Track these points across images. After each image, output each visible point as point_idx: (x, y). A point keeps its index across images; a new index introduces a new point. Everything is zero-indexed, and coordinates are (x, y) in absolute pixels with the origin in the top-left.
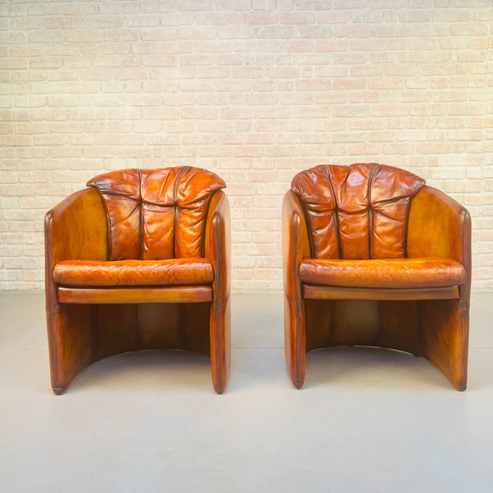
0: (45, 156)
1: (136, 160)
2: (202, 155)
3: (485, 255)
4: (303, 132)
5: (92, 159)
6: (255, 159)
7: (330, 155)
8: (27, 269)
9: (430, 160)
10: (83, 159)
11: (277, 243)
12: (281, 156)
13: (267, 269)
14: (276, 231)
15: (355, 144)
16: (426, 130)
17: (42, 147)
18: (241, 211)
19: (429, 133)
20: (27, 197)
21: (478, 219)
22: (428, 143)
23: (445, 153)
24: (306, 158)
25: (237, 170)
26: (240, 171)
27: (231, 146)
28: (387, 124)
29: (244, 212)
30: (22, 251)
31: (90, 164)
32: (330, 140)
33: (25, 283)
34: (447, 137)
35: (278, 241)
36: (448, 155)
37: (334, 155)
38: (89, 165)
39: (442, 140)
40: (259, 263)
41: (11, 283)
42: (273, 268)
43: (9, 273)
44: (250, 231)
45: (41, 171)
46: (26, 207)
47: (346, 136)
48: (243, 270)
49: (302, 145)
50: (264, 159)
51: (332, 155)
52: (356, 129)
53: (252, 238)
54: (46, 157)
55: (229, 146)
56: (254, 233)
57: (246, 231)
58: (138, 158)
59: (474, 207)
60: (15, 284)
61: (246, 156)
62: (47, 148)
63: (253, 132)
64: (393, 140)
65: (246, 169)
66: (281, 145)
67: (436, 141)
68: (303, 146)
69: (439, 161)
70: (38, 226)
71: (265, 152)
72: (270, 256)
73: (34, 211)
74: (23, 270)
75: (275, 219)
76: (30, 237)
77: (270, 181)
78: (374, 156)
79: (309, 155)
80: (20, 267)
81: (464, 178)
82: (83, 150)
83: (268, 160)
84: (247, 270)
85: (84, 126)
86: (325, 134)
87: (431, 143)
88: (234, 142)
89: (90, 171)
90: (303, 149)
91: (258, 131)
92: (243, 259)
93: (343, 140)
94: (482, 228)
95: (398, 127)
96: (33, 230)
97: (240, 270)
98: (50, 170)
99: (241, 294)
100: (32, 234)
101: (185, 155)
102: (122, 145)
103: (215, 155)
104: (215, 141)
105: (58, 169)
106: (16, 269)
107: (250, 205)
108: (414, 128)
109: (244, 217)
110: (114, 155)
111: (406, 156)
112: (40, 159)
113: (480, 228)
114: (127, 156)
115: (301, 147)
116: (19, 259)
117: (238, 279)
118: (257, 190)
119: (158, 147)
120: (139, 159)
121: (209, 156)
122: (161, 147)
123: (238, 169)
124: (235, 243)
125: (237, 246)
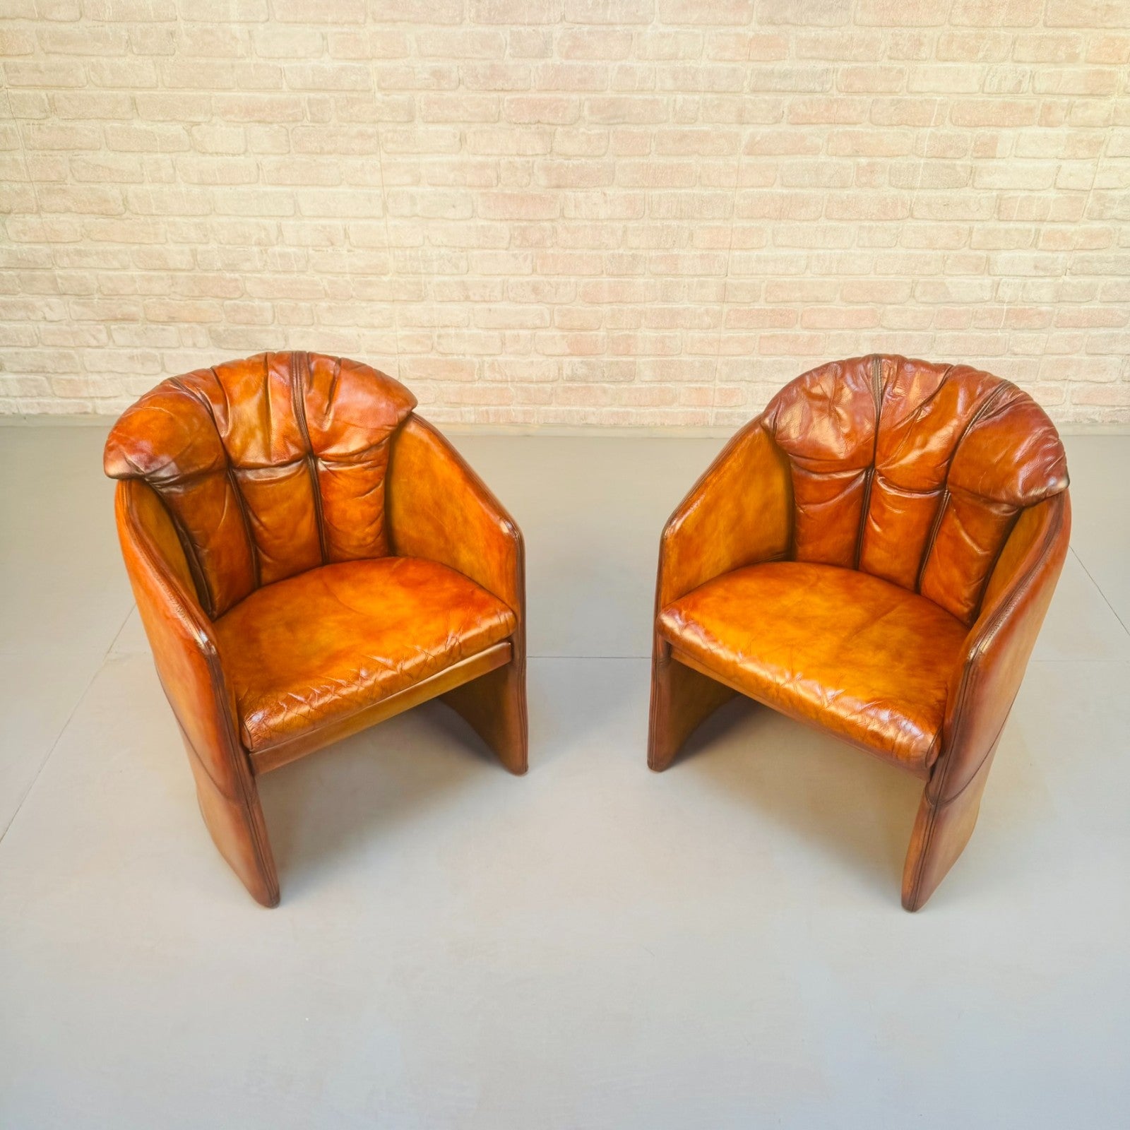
0: (43, 115)
1: (268, 129)
2: (430, 119)
3: (1056, 357)
4: (682, 62)
5: (160, 125)
6: (560, 129)
7: (743, 124)
8: (57, 373)
9: (978, 143)
10: (138, 124)
11: (607, 329)
12: (624, 123)
13: (584, 385)
14: (606, 303)
15: (807, 97)
16: (984, 64)
17: (30, 92)
18: (525, 259)
19: (987, 75)
20: (21, 215)
21: (1061, 281)
22: (982, 99)
23: (1017, 126)
24: (686, 128)
25: (517, 159)
26: (523, 159)
27: (501, 94)
28: (891, 48)
29: (534, 261)
30: (39, 335)
31: (158, 139)
32: (745, 84)
33: (59, 401)
34: (1031, 84)
35: (608, 326)
36: (1024, 130)
37: (753, 124)
38: (156, 140)
39: (1016, 91)
40: (567, 371)
41: (29, 400)
42: (597, 382)
43: (19, 381)
44: (548, 303)
45: (40, 153)
46: (26, 239)
47: (786, 75)
48: (532, 385)
49: (678, 96)
50: (582, 130)
51: (748, 123)
52: (812, 58)
53: (552, 319)
54: (47, 117)
55: (495, 95)
56: (557, 307)
57: (538, 302)
58: (271, 123)
59: (1055, 255)
60: (38, 404)
61: (539, 122)
62: (43, 94)
63: (556, 60)
64: (897, 90)
65: (537, 155)
66: (624, 96)
67: (1001, 93)
68: (680, 97)
69: (998, 144)
70: (62, 284)
71: (586, 113)
72: (592, 356)
73: (44, 249)
74: (48, 375)
75: (604, 276)
76: (48, 305)
77: (595, 187)
78: (849, 128)
79: (693, 121)
80: (40, 370)
81: (1050, 187)
82: (134, 102)
83: (593, 132)
84: (541, 385)
85: (127, 38)
86: (734, 70)
87: (990, 99)
88: (506, 86)
89: (160, 156)
90: (677, 108)
91: (568, 57)
92: (532, 362)
93: (778, 87)
94: (1064, 301)
95: (915, 57)
96: (52, 292)
97: (525, 385)
98: (63, 151)
99: (528, 436)
100: (54, 300)
101: (386, 119)
102: (230, 89)
103: (462, 119)
104: (460, 82)
105: (81, 149)
106: (32, 372)
107: (549, 243)
108: (954, 60)
109: (534, 271)
110: (213, 115)
111: (923, 131)
112: (32, 122)
113: (1059, 302)
114: (245, 120)
115: (675, 101)
116: (35, 353)
117: (522, 403)
118: (563, 208)
119: (319, 96)
120: (276, 126)
121: (446, 122)
122: (327, 95)
123: (519, 155)
124: (514, 328)
125: (518, 336)
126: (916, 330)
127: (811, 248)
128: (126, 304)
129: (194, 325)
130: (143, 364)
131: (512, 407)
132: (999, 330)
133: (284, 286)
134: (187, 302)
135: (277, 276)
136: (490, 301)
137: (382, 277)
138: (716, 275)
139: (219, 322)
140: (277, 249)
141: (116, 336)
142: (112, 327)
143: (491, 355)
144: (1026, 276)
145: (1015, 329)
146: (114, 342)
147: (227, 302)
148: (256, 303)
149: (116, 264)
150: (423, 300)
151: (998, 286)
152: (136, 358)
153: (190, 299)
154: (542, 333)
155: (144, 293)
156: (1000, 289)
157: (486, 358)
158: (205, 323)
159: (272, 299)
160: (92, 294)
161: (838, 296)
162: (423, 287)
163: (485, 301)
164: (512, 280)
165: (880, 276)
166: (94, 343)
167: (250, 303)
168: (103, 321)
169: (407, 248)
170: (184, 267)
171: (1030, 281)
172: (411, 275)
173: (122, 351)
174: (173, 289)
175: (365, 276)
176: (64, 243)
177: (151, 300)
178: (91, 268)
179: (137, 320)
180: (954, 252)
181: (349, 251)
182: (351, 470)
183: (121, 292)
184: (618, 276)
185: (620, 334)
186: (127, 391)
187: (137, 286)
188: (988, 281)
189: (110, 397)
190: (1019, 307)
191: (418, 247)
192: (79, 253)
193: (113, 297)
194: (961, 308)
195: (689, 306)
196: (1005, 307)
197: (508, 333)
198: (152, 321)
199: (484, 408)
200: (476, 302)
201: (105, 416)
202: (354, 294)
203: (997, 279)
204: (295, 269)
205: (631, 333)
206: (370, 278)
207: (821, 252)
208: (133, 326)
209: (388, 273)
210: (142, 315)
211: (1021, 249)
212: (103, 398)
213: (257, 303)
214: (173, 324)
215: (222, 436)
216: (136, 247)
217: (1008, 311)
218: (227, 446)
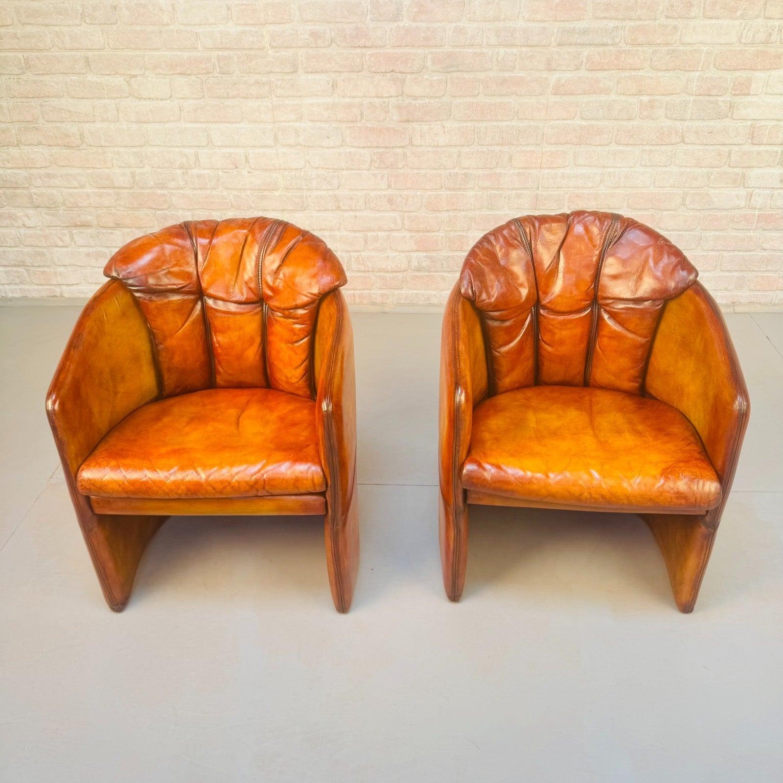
0: (20, 72)
1: (187, 80)
2: (310, 70)
4: (503, 22)
5: (107, 77)
6: (409, 76)
7: (551, 70)
8: (33, 266)
9: (737, 83)
10: (91, 78)
11: (445, 231)
12: (458, 71)
13: (428, 274)
14: (444, 211)
15: (601, 49)
16: (741, 21)
17: (11, 54)
18: (383, 177)
19: (744, 29)
20: (6, 148)
22: (739, 49)
23: (768, 69)
24: (507, 75)
25: (376, 100)
26: (380, 100)
27: (364, 50)
28: (667, 9)
29: (390, 178)
30: (20, 238)
31: (105, 88)
32: (553, 39)
33: (36, 287)
34: (779, 36)
35: (446, 229)
36: (773, 73)
37: (559, 70)
38: (104, 89)
39: (766, 42)
40: (415, 264)
41: (14, 287)
42: (437, 272)
43: (6, 272)
44: (400, 211)
45: (19, 100)
46: (9, 165)
47: (584, 32)
48: (387, 275)
49: (501, 49)
50: (426, 77)
51: (554, 70)
52: (605, 18)
53: (403, 223)
54: (23, 73)
55: (359, 51)
56: (406, 215)
57: (392, 210)
58: (190, 75)
60: (21, 289)
61: (393, 71)
62: (20, 55)
63: (406, 23)
64: (672, 42)
65: (391, 96)
66: (458, 50)
67: (754, 44)
68: (502, 50)
69: (752, 84)
70: (36, 199)
71: (429, 63)
72: (434, 252)
73: (23, 173)
74: (27, 268)
75: (443, 190)
76: (26, 215)
77: (436, 121)
78: (633, 73)
79: (512, 69)
80: (21, 264)
82: (87, 61)
83: (434, 78)
84: (394, 274)
85: (81, 11)
86: (544, 28)
87: (746, 48)
88: (368, 44)
89: (107, 101)
90: (500, 58)
91: (415, 20)
92: (388, 257)
93: (578, 41)
95: (686, 16)
96: (29, 205)
97: (382, 274)
98: (36, 99)
99: (385, 313)
100: (31, 212)
101: (276, 70)
102: (158, 49)
103: (333, 70)
104: (332, 41)
105: (48, 97)
106: (15, 266)
107: (400, 165)
108: (718, 18)
109: (389, 186)
110: (146, 69)
111: (693, 74)
112: (12, 77)
114: (171, 72)
115: (498, 53)
116: (17, 251)
117: (381, 288)
118: (412, 138)
119: (226, 53)
120: (193, 77)
121: (322, 72)
122: (231, 53)
123: (377, 97)
124: (374, 231)
125: (377, 236)
126: (686, 231)
127: (604, 167)
128: (83, 214)
129: (134, 230)
130: (96, 259)
131: (372, 291)
132: (751, 231)
133: (201, 200)
134: (129, 212)
135: (195, 192)
136: (355, 210)
137: (274, 192)
138: (529, 188)
139: (152, 227)
140: (195, 171)
141: (76, 238)
142: (74, 231)
143: (356, 251)
144: (773, 188)
145: (765, 230)
146: (75, 242)
147: (158, 212)
148: (180, 213)
149: (76, 184)
150: (305, 210)
151: (751, 196)
152: (91, 255)
153: (131, 210)
154: (395, 234)
155: (97, 206)
156: (752, 199)
157: (353, 254)
158: (142, 228)
159: (191, 209)
160: (58, 207)
161: (625, 204)
162: (305, 199)
163: (351, 210)
164: (372, 194)
165: (658, 189)
166: (60, 243)
167: (176, 213)
168: (67, 227)
169: (293, 170)
170: (125, 186)
171: (776, 192)
172: (296, 190)
173: (81, 249)
174: (118, 202)
175: (262, 191)
176: (37, 168)
177: (102, 211)
178: (58, 187)
179: (92, 226)
180: (716, 170)
181: (249, 172)
183: (80, 205)
184: (453, 189)
185: (456, 234)
186: (85, 280)
187: (92, 201)
188: (742, 192)
189: (73, 284)
190: (767, 212)
191: (301, 169)
192: (48, 176)
193: (74, 209)
194: (722, 213)
195: (509, 212)
196: (757, 213)
197: (370, 234)
198: (103, 227)
199: (352, 292)
200: (345, 211)
201: (69, 299)
202: (253, 205)
203: (750, 190)
204: (209, 187)
205: (464, 234)
206: (265, 193)
207: (612, 170)
208: (89, 231)
209: (278, 189)
210: (95, 223)
211: (769, 166)
212: (68, 285)
214: (119, 229)
216: (91, 171)
217: (759, 216)
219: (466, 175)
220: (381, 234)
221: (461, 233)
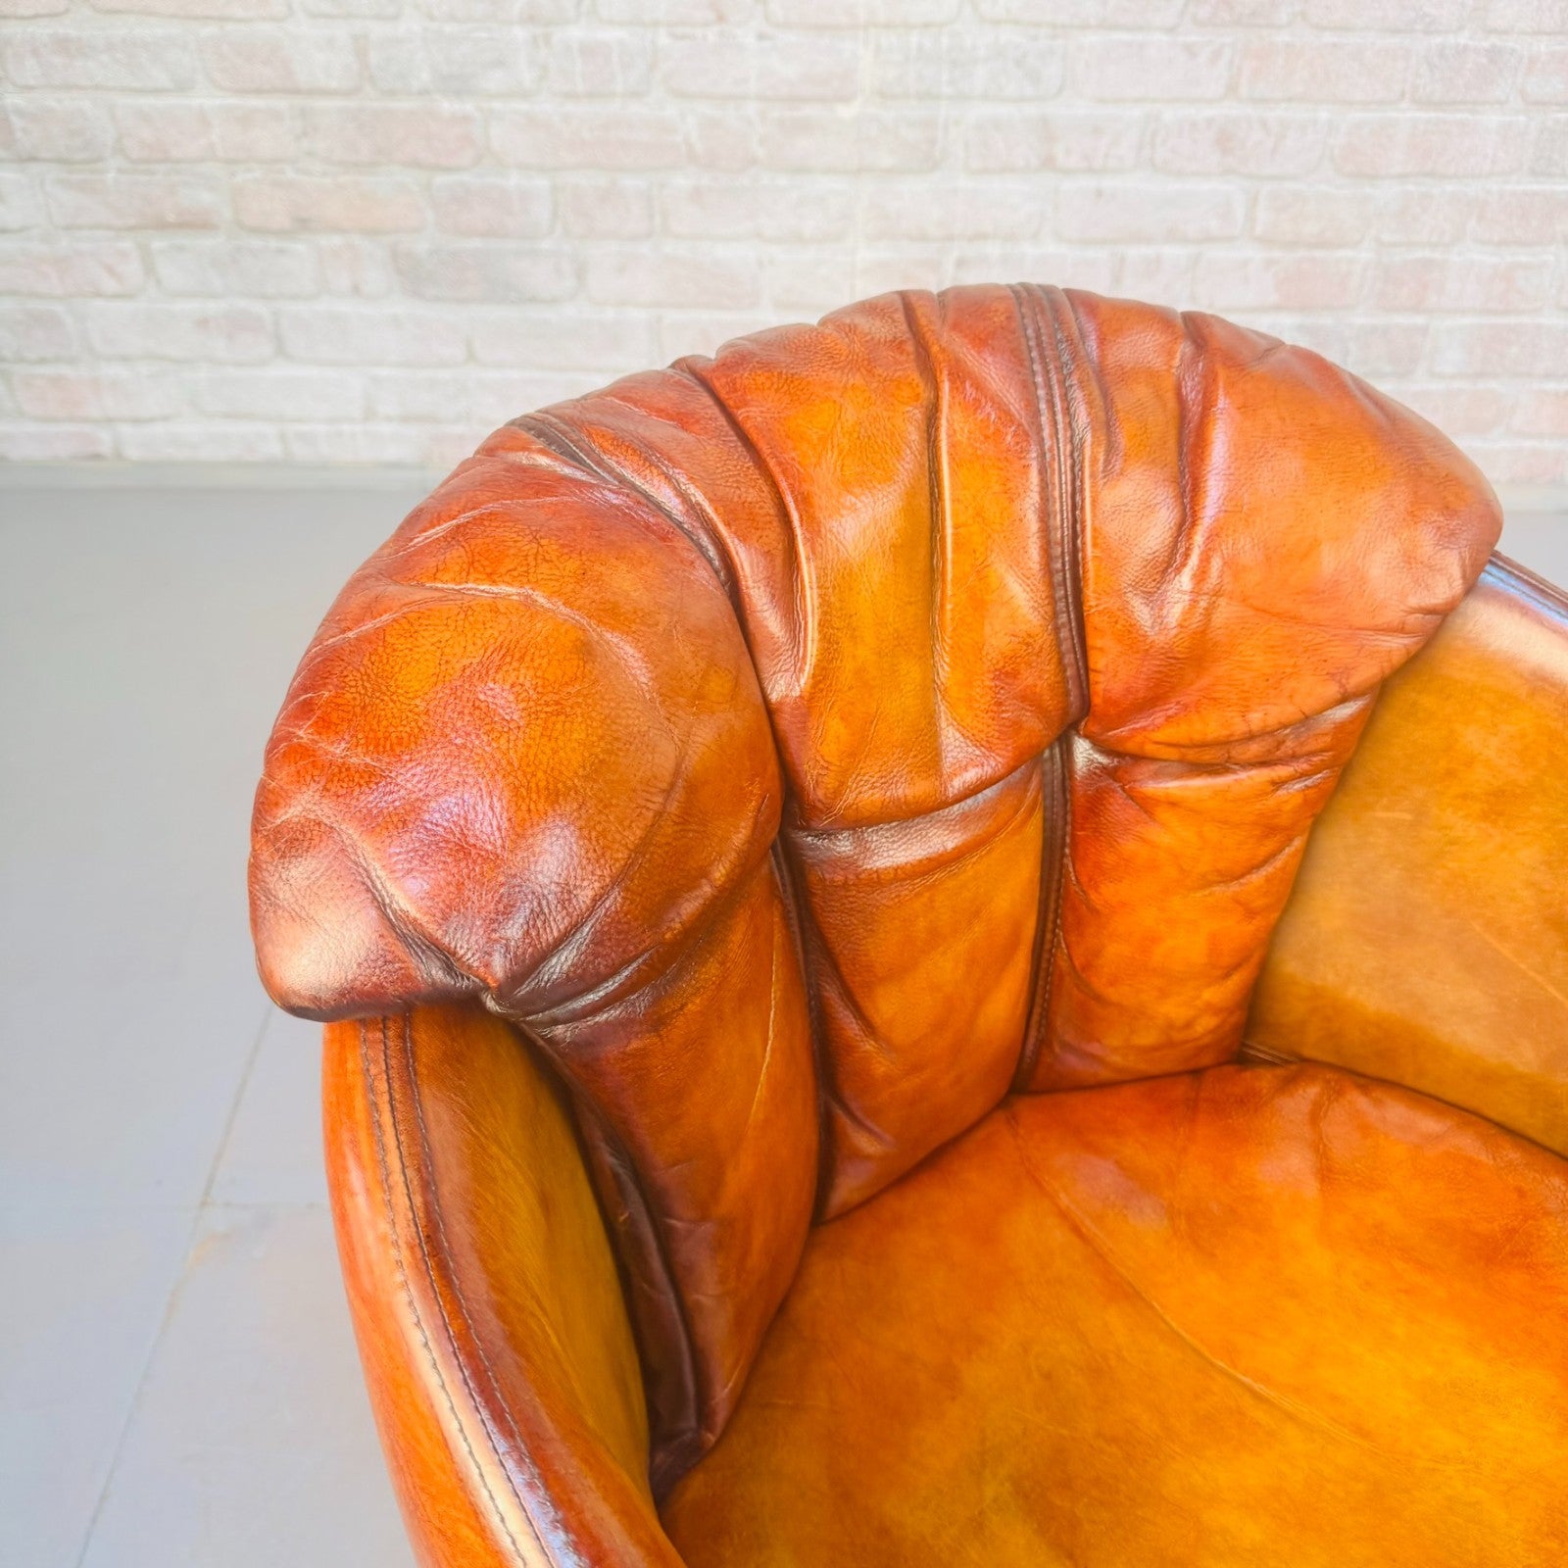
8: (24, 360)
11: (1381, 243)
14: (1393, 177)
18: (1215, 56)
29: (1237, 63)
33: (32, 428)
35: (1384, 238)
44: (1250, 177)
53: (1250, 217)
56: (1267, 188)
57: (1224, 173)
70: (25, 131)
75: (1406, 104)
100: (7, 176)
107: (1283, 15)
109: (1232, 89)
124: (1149, 243)
125: (1158, 261)
128: (186, 184)
129: (356, 239)
130: (229, 338)
133: (586, 135)
134: (340, 179)
135: (571, 107)
136: (1105, 171)
137: (839, 106)
139: (419, 230)
140: (576, 33)
141: (163, 267)
142: (155, 245)
146: (159, 282)
147: (441, 179)
149: (160, 77)
150: (934, 168)
152: (213, 323)
153: (347, 172)
154: (1215, 255)
155: (232, 155)
158: (384, 233)
159: (553, 169)
160: (99, 159)
162: (939, 133)
163: (1090, 170)
164: (1169, 114)
166: (110, 285)
167: (499, 181)
168: (130, 228)
169: (915, 26)
170: (334, 84)
172: (914, 102)
173: (179, 306)
174: (305, 144)
175: (797, 105)
176: (23, 18)
177: (250, 175)
178: (97, 87)
179: (216, 227)
181: (761, 37)
182: (1218, 793)
183: (175, 153)
184: (1441, 104)
185: (1410, 256)
186: (192, 404)
187: (215, 137)
189: (153, 419)
191: (942, 24)
192: (63, 45)
193: (153, 167)
197: (1133, 252)
198: (255, 231)
200: (1068, 172)
201: (143, 465)
202: (761, 153)
204: (620, 90)
205: (1437, 256)
206: (809, 111)
208: (205, 243)
209: (854, 97)
210: (227, 213)
212: (137, 421)
213: (514, 180)
214: (305, 235)
215: (774, 697)
216: (209, 30)
218: (793, 745)
219: (1494, 54)
220: (1172, 252)
221: (1426, 253)
